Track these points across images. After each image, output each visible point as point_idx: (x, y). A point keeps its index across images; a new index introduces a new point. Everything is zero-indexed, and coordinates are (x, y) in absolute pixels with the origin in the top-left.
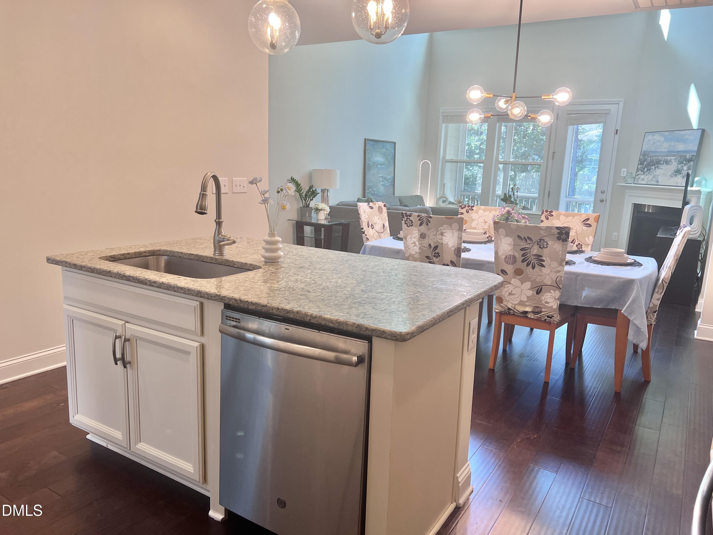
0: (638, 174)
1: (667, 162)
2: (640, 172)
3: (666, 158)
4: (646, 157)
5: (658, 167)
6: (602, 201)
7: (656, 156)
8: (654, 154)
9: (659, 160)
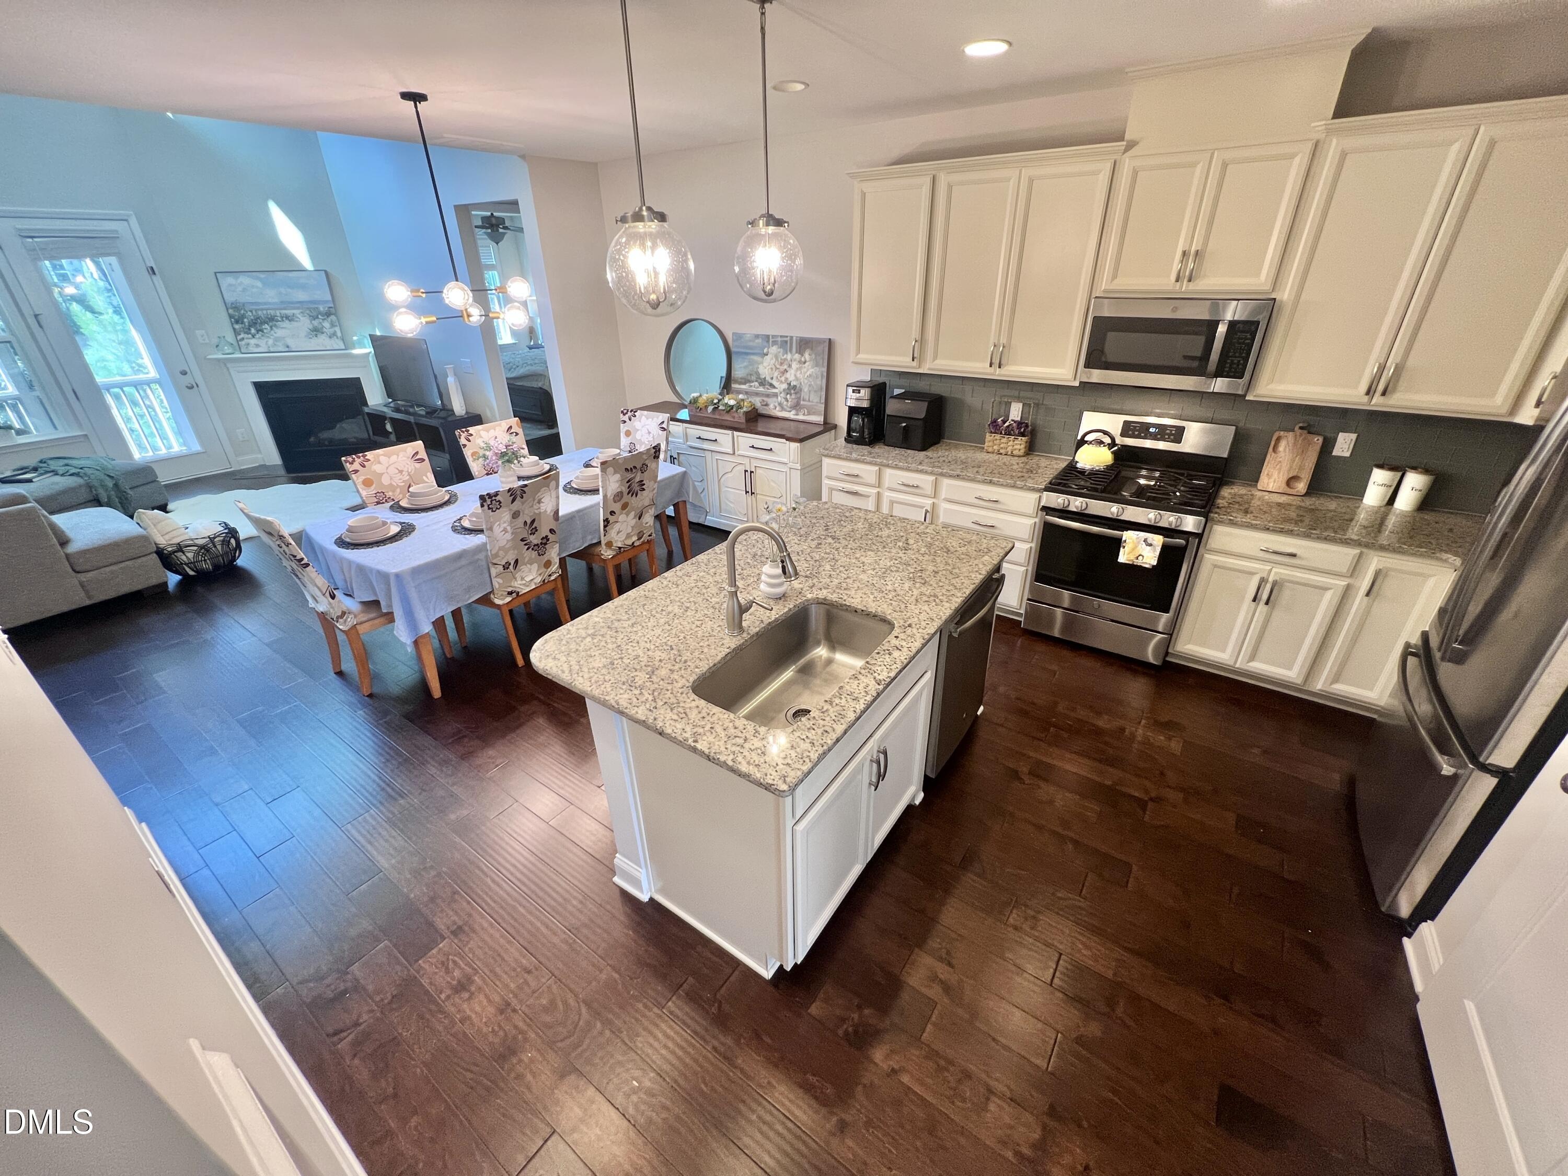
0: (243, 339)
1: (289, 318)
2: (242, 336)
3: (284, 312)
4: (242, 312)
5: (275, 326)
6: (191, 388)
7: (262, 310)
8: (257, 307)
9: (271, 315)
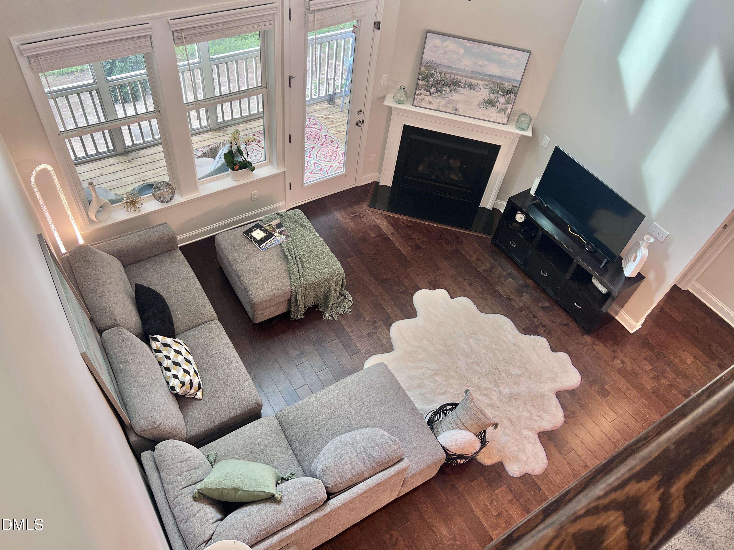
0: (421, 94)
1: (471, 87)
2: (423, 91)
3: (469, 80)
4: (433, 72)
5: (455, 90)
7: (451, 74)
8: (448, 71)
9: (457, 80)
